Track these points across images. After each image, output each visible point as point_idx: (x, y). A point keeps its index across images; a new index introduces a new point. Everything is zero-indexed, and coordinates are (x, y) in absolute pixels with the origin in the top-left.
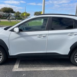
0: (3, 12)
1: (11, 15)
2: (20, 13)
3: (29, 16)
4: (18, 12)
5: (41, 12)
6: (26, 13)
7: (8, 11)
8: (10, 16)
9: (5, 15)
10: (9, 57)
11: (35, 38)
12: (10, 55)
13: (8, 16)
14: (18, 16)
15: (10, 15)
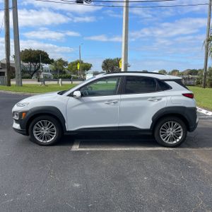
0: (23, 61)
1: (42, 68)
2: (65, 63)
3: (88, 70)
4: (60, 60)
5: (120, 59)
6: (82, 62)
7: (34, 58)
8: (40, 70)
9: (28, 69)
10: (65, 134)
11: (103, 105)
12: (67, 130)
13: (35, 71)
14: (61, 71)
15: (39, 67)
